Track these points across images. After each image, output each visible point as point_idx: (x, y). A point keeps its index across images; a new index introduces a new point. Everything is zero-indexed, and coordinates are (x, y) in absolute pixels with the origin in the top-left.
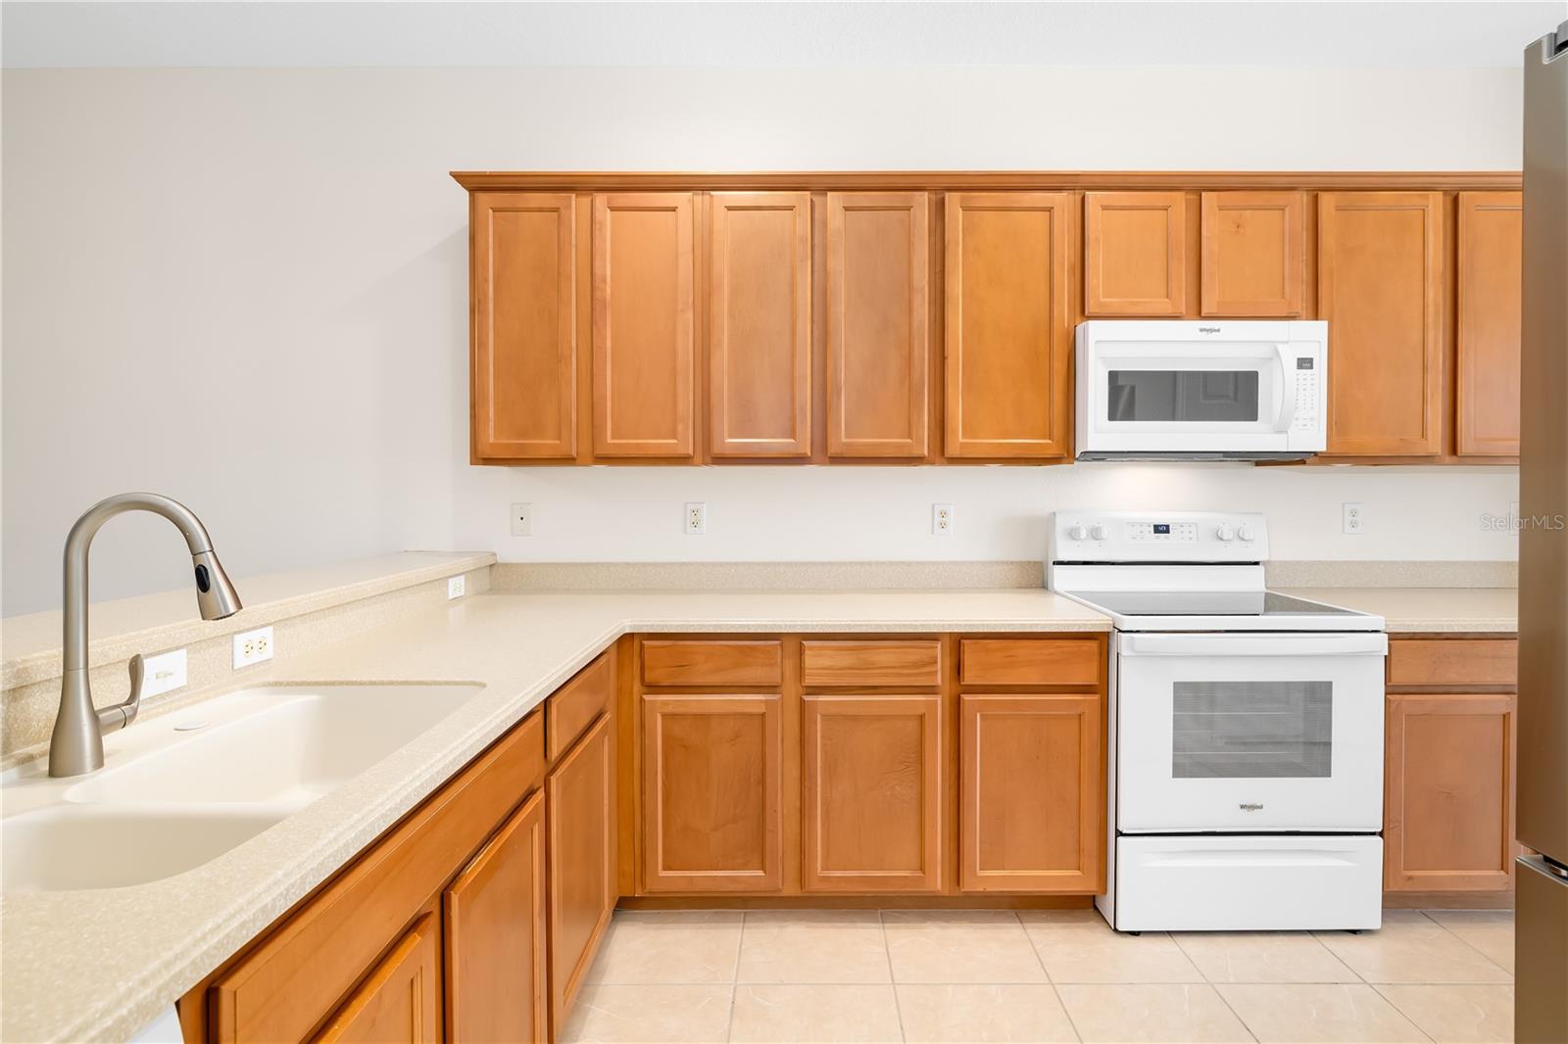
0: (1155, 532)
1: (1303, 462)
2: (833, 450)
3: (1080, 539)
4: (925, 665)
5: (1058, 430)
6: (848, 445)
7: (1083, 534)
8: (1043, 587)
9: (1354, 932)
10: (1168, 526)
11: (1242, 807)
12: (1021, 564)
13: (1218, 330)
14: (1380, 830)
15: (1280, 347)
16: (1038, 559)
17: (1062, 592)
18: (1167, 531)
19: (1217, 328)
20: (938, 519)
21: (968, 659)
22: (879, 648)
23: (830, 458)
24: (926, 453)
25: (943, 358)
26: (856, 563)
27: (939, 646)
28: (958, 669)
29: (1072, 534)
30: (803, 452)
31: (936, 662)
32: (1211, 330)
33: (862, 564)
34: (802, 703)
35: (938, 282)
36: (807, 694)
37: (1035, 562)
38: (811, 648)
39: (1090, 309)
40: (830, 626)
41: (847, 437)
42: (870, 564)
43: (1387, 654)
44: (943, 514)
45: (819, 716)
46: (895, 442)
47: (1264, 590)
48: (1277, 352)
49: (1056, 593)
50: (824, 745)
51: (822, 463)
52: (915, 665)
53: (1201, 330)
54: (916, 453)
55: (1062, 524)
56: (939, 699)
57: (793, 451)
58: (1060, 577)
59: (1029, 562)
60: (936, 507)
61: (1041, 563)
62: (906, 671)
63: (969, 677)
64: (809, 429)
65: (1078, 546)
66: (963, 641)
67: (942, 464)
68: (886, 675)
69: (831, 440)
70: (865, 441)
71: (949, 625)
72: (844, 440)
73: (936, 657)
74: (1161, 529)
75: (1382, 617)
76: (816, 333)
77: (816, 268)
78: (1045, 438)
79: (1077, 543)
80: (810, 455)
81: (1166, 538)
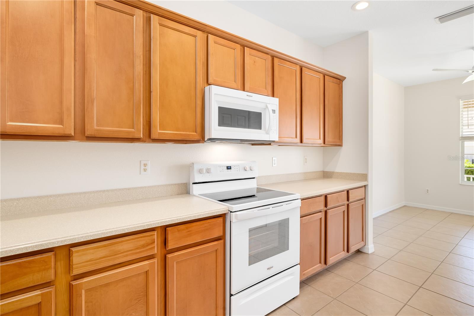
0: (227, 169)
1: (270, 144)
2: (88, 133)
3: (203, 173)
4: (148, 245)
5: (199, 129)
6: (97, 130)
7: (204, 171)
8: (187, 193)
9: (294, 298)
10: (231, 167)
11: (268, 269)
12: (178, 184)
13: (252, 96)
14: (299, 263)
15: (268, 105)
16: (185, 182)
17: (197, 195)
18: (231, 169)
19: (251, 96)
20: (143, 167)
21: (170, 237)
22: (122, 242)
23: (86, 137)
24: (142, 136)
25: (150, 92)
26: (100, 191)
27: (156, 233)
28: (165, 242)
29: (200, 171)
30: (69, 133)
31: (155, 242)
32: (250, 96)
33: (104, 191)
34: (71, 287)
35: (147, 55)
36: (74, 280)
37: (184, 183)
38: (77, 252)
39: (210, 81)
40: (91, 236)
41: (97, 126)
42: (108, 191)
43: (301, 206)
44: (145, 165)
45: (83, 292)
46: (125, 130)
47: (257, 187)
48: (267, 107)
49: (195, 196)
50: (87, 307)
51: (81, 140)
52: (143, 246)
53: (247, 95)
54: (136, 136)
55: (196, 167)
56: (155, 260)
57: (62, 132)
58: (196, 190)
59: (182, 184)
60: (142, 161)
61: (186, 183)
62: (138, 251)
63: (171, 245)
64: (73, 121)
65: (202, 176)
66: (167, 228)
67: (149, 142)
68: (127, 256)
69: (87, 127)
70: (108, 129)
71: (162, 222)
72: (96, 127)
73: (155, 240)
74: (229, 168)
75: (299, 194)
76: (77, 67)
77: (77, 31)
78: (194, 132)
79: (202, 175)
80: (73, 135)
81: (230, 171)
